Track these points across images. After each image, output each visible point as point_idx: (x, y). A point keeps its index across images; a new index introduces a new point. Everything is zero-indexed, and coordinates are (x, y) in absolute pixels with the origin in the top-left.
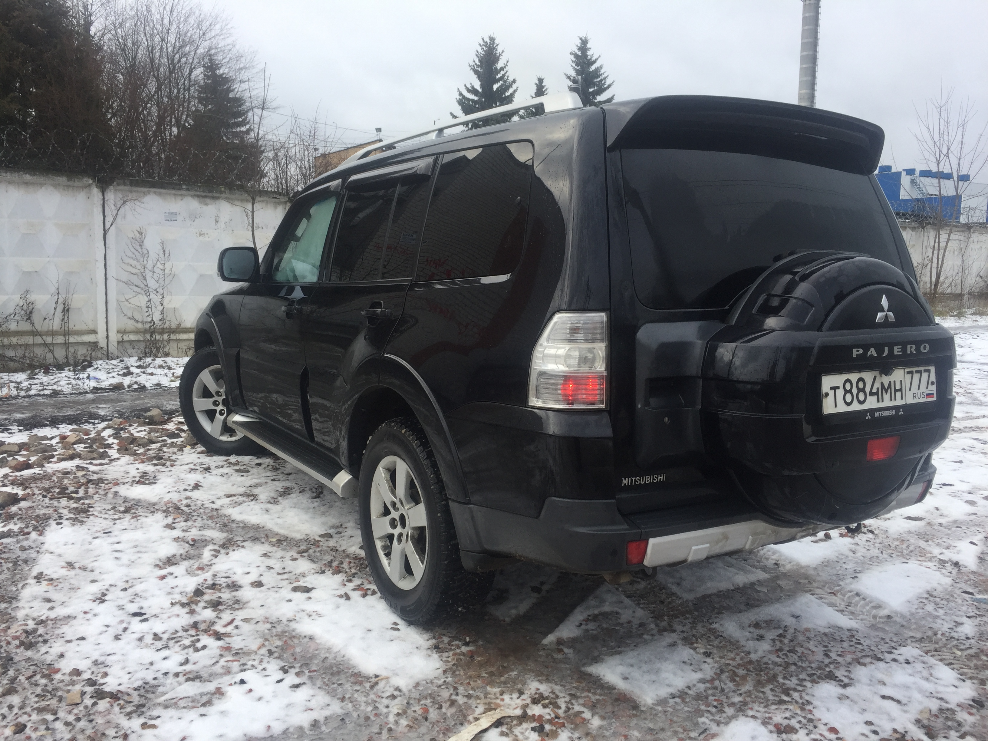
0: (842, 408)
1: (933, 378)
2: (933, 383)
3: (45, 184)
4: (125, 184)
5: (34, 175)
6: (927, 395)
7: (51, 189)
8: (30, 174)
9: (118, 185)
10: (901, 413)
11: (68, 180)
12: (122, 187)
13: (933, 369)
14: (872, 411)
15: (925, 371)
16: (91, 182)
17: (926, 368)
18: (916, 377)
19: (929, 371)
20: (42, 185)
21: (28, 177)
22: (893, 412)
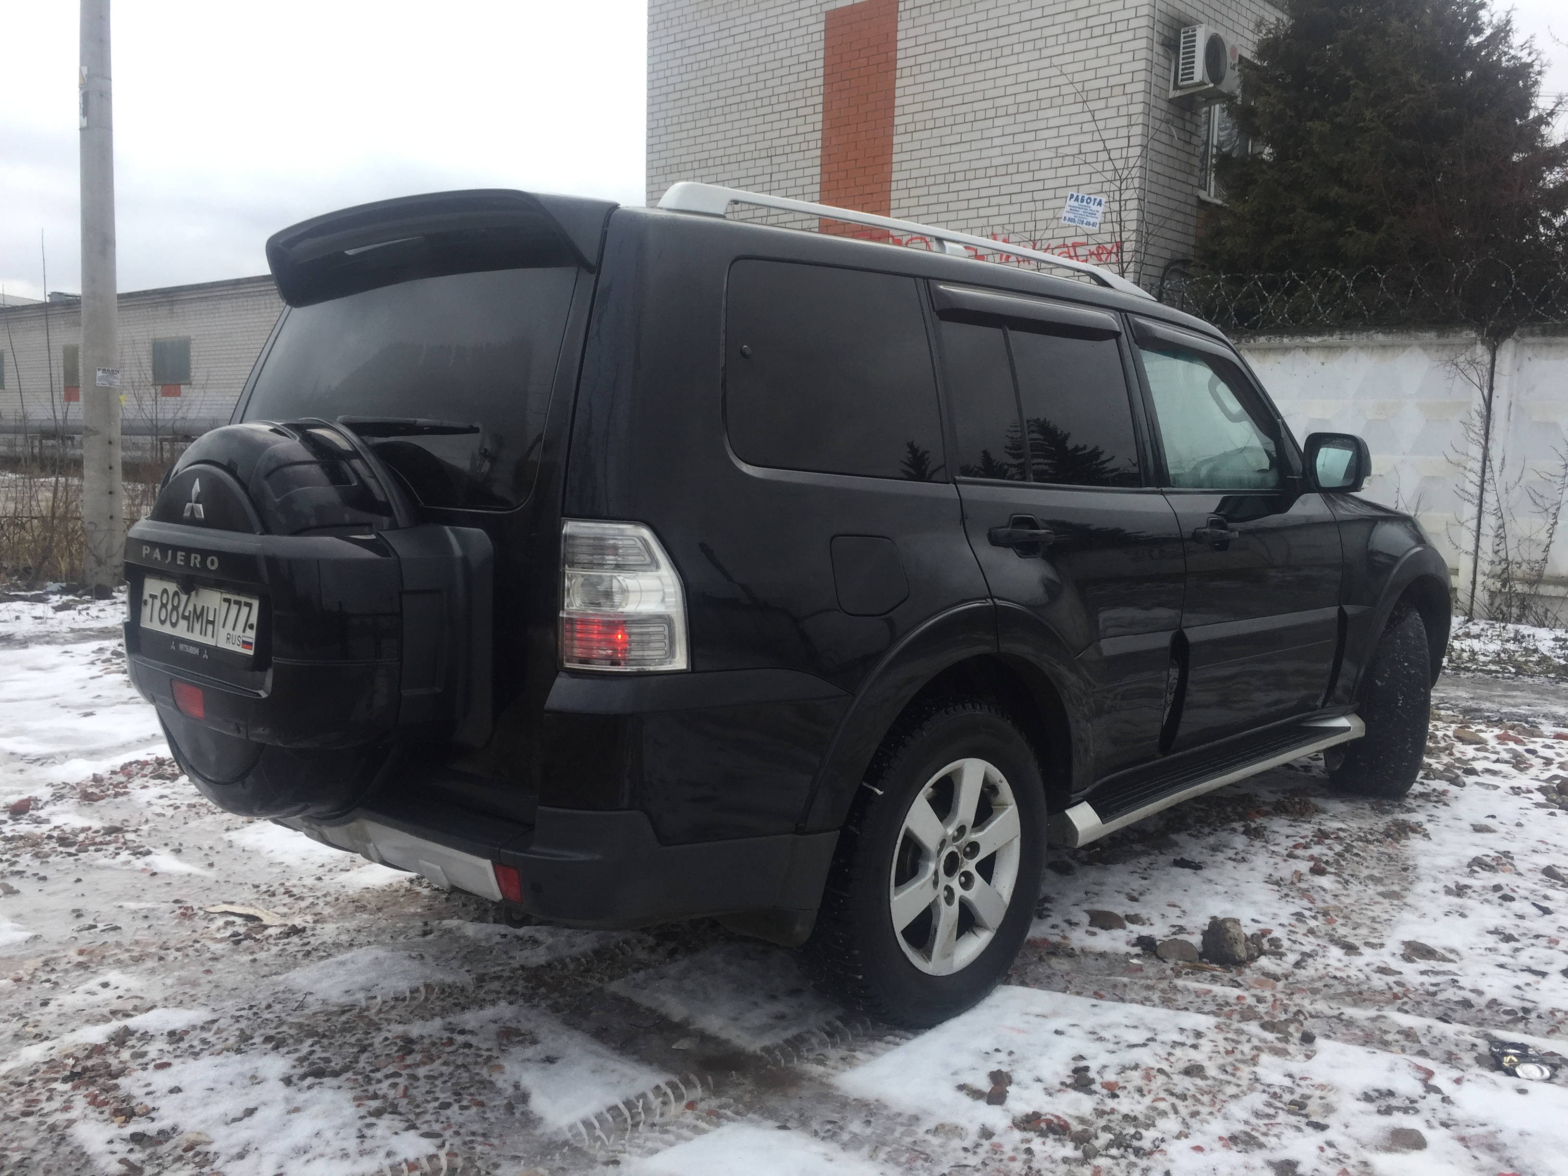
0: (156, 626)
1: (254, 619)
2: (251, 627)
3: (1411, 345)
4: (1532, 334)
5: (1390, 332)
6: (244, 642)
7: (1419, 351)
8: (1384, 333)
9: (1521, 335)
10: (205, 656)
11: (1439, 337)
12: (1529, 340)
13: (256, 604)
14: (179, 640)
15: (247, 604)
16: (1474, 335)
17: (249, 600)
18: (234, 608)
19: (250, 605)
20: (1405, 347)
21: (1380, 338)
22: (195, 651)
